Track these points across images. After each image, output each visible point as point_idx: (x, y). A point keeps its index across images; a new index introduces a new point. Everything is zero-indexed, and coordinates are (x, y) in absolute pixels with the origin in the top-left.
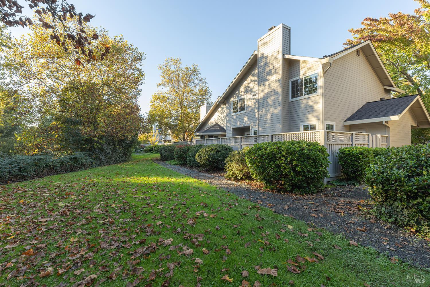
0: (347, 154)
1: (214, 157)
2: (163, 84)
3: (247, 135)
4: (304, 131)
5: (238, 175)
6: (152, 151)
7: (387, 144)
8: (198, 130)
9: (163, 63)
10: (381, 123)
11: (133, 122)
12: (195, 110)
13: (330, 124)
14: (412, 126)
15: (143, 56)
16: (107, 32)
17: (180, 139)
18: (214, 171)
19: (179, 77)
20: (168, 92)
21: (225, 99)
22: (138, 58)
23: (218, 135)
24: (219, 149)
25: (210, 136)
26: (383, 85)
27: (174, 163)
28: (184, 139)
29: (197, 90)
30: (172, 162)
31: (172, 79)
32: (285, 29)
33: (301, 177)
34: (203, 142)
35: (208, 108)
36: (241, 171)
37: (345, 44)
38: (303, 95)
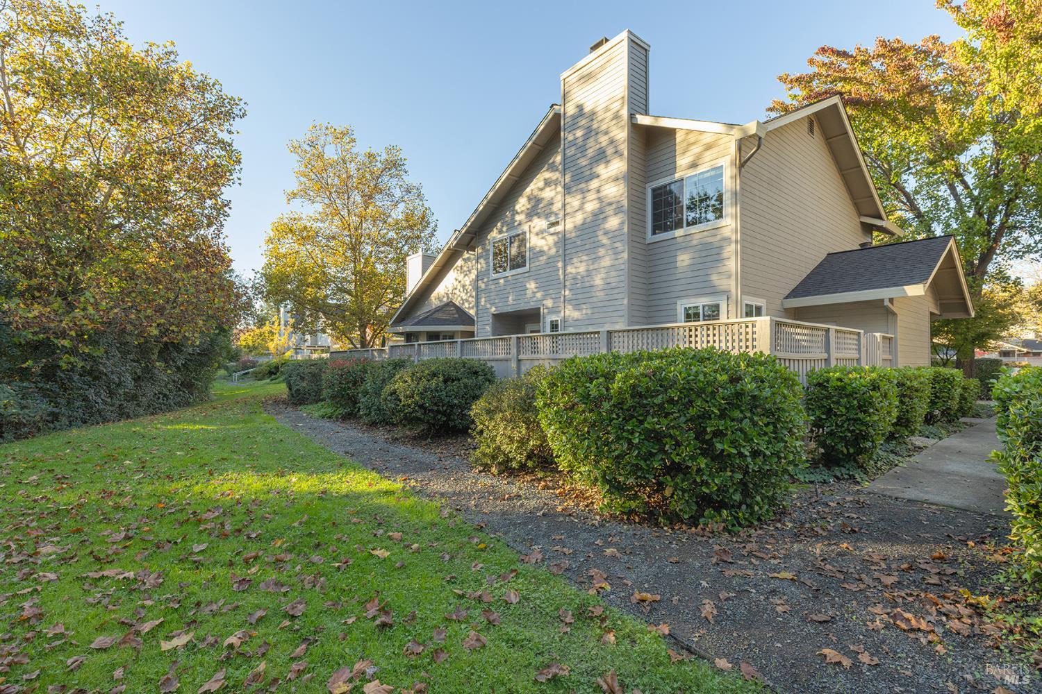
0: (836, 388)
1: (439, 396)
2: (304, 194)
3: (532, 332)
4: (687, 321)
5: (511, 456)
6: (275, 374)
7: (890, 357)
8: (401, 319)
9: (303, 135)
10: (877, 305)
11: (198, 291)
12: (392, 267)
13: (754, 304)
14: (932, 314)
15: (239, 107)
16: (119, 24)
17: (352, 343)
18: (439, 437)
19: (348, 177)
20: (318, 215)
21: (473, 236)
22: (222, 111)
23: (454, 332)
24: (453, 374)
25: (433, 336)
26: (860, 214)
27: (322, 412)
28: (363, 343)
29: (398, 214)
30: (316, 410)
31: (330, 181)
32: (634, 45)
33: (729, 474)
34: (408, 351)
35: (427, 260)
36: (523, 442)
37: (771, 109)
38: (685, 224)
